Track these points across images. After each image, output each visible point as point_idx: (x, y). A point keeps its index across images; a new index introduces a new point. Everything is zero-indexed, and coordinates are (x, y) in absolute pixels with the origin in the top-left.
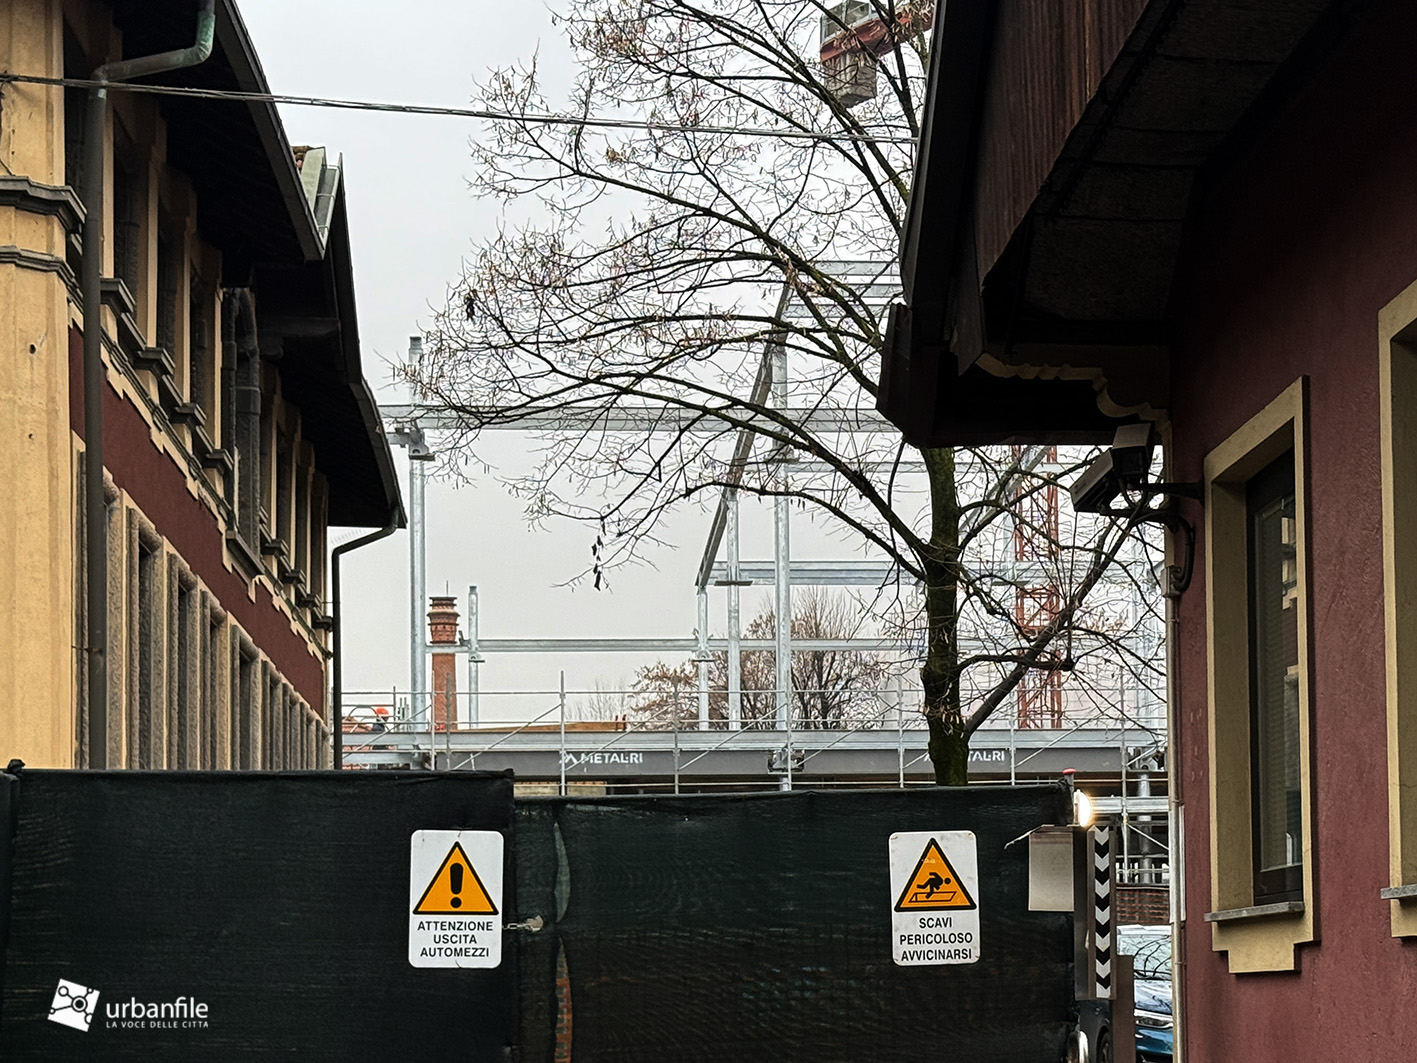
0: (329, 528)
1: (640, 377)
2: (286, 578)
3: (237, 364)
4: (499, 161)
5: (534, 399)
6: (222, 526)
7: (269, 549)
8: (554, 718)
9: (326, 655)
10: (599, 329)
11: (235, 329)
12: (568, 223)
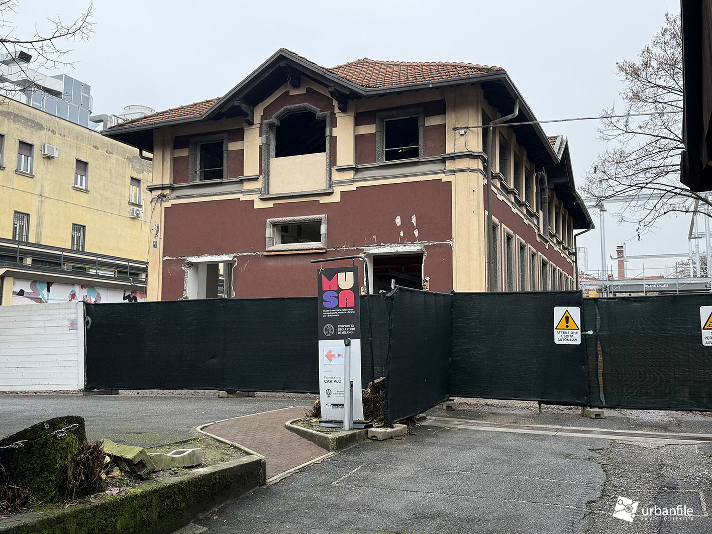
0: (574, 230)
1: (647, 184)
2: (559, 243)
3: (541, 191)
4: (604, 132)
5: (617, 192)
6: (536, 231)
7: (552, 236)
8: (641, 276)
9: (573, 261)
10: (637, 172)
11: (540, 182)
12: (625, 145)
